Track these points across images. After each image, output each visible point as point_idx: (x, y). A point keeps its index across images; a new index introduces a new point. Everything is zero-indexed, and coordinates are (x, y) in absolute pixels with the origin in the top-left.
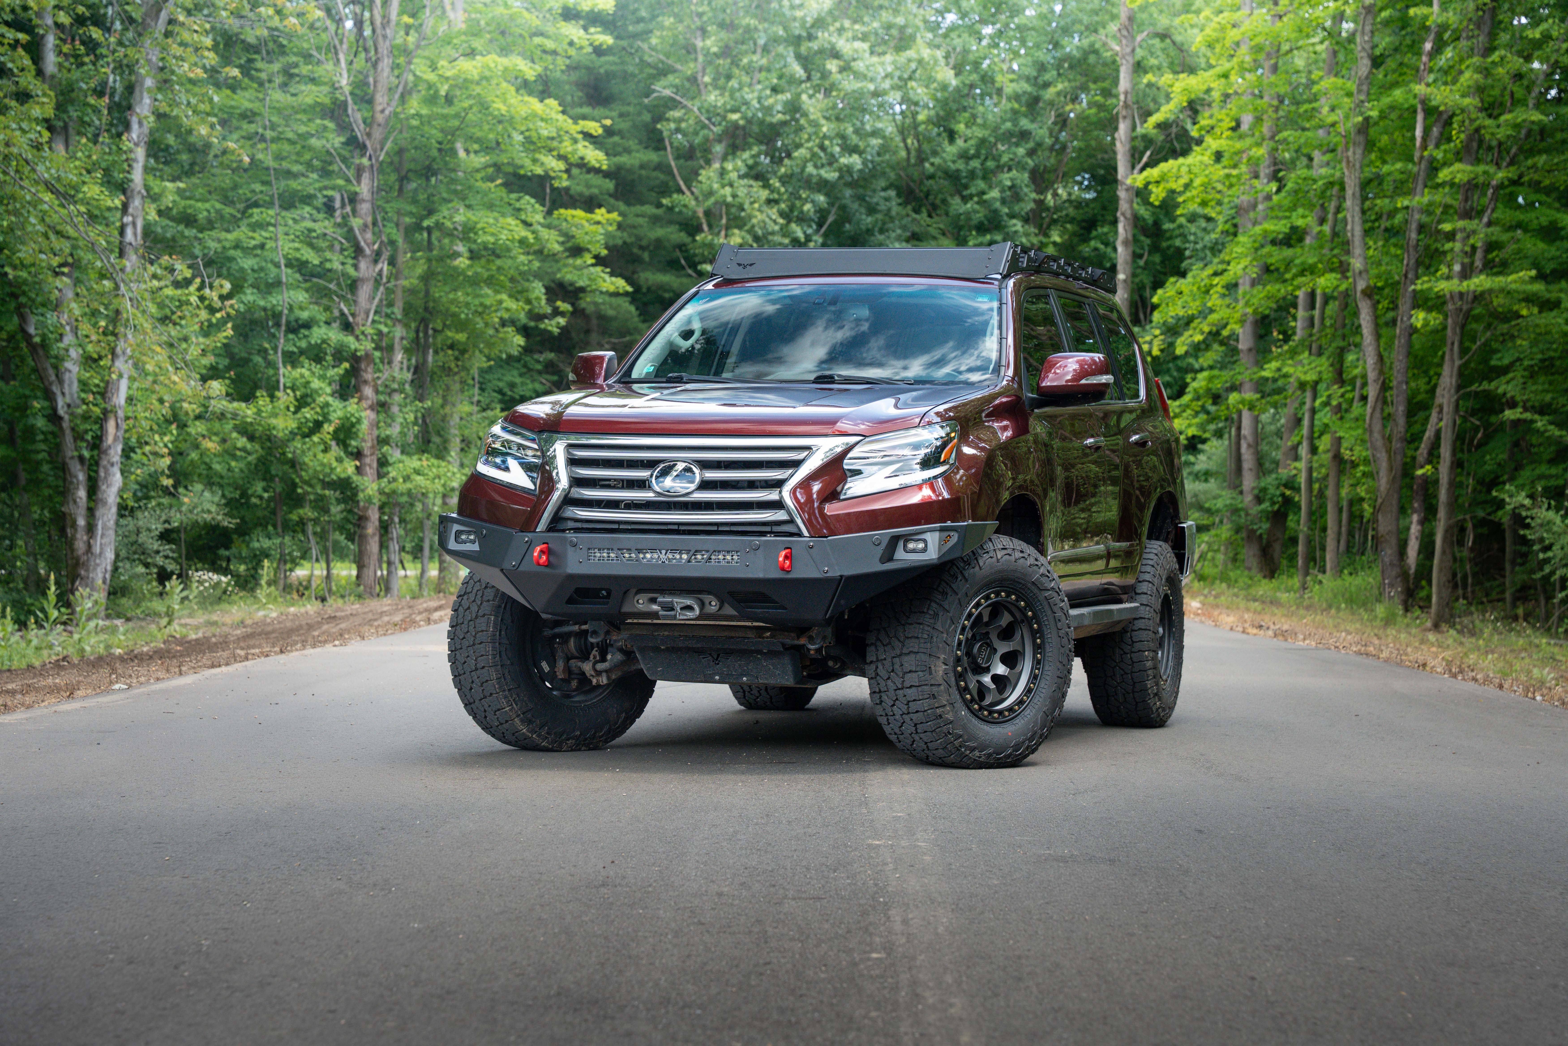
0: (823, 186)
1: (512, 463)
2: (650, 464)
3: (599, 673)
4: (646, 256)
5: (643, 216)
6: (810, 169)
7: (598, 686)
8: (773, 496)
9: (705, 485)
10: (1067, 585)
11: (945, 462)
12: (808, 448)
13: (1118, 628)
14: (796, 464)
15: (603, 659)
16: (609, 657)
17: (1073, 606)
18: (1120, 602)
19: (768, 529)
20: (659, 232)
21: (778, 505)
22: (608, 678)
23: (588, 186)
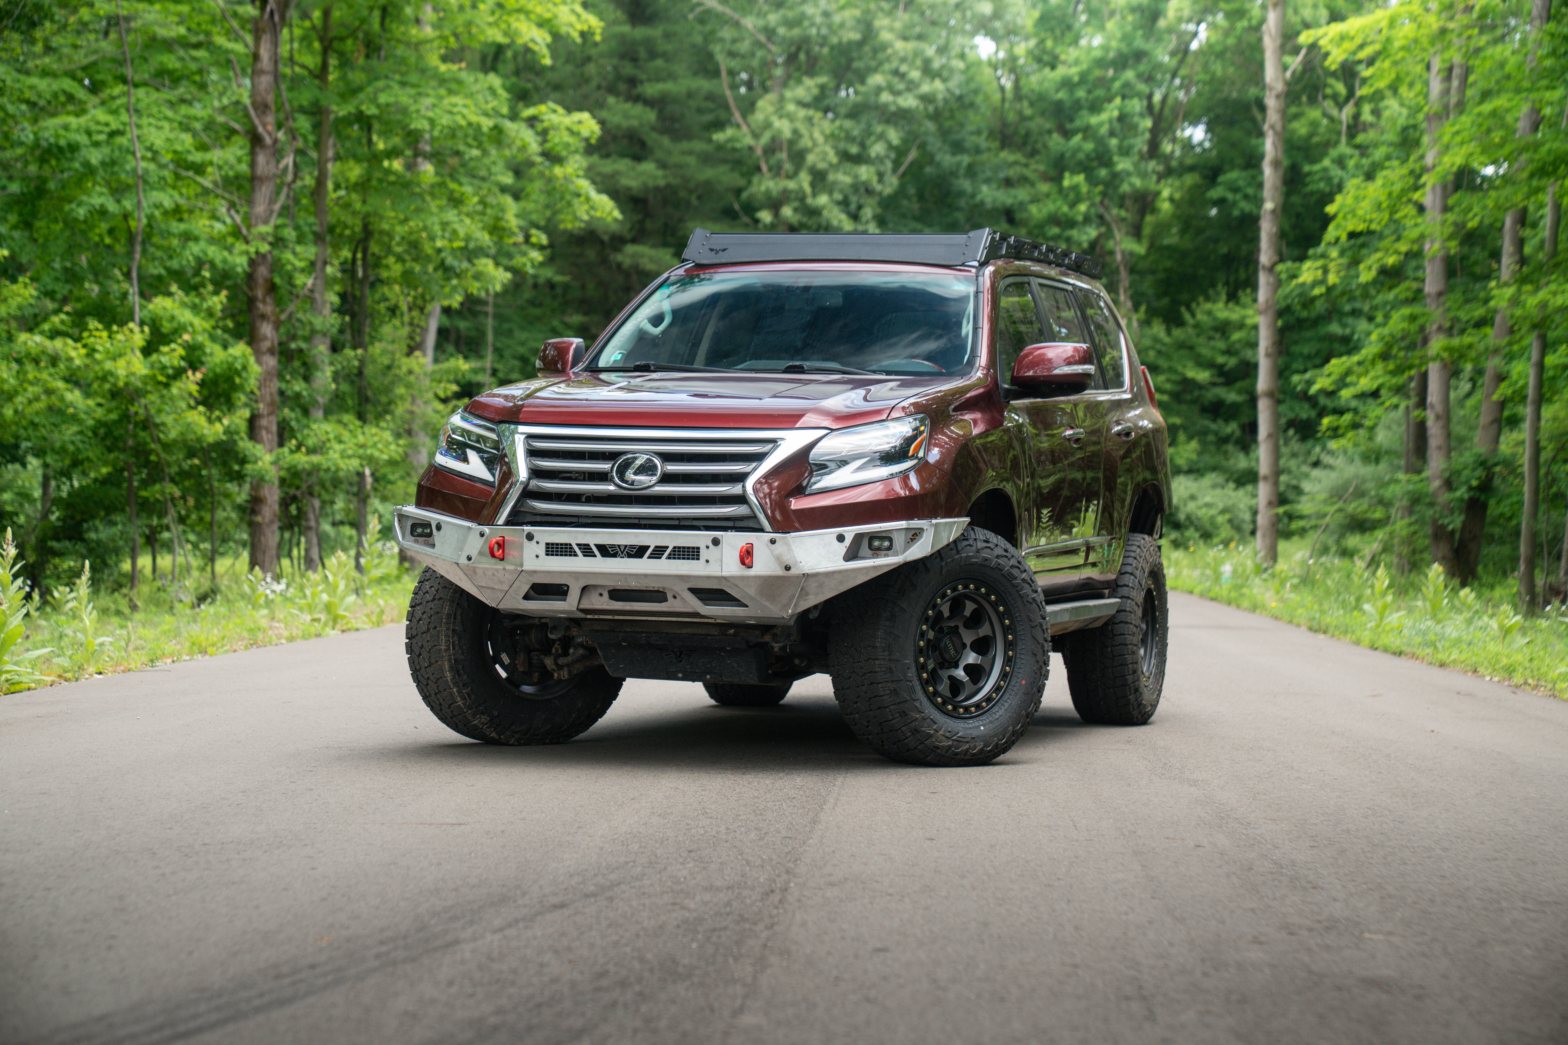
0: (899, 117)
1: (472, 455)
2: (611, 456)
3: (560, 667)
4: (694, 201)
5: (690, 153)
6: (885, 97)
7: (560, 681)
8: (736, 489)
9: (667, 478)
10: (1043, 581)
11: (913, 457)
12: (773, 441)
13: (1098, 624)
14: (759, 457)
15: (566, 654)
16: (571, 651)
17: (1048, 603)
18: (1101, 597)
19: (730, 524)
20: (708, 173)
21: (741, 499)
22: (570, 672)
23: (627, 116)
